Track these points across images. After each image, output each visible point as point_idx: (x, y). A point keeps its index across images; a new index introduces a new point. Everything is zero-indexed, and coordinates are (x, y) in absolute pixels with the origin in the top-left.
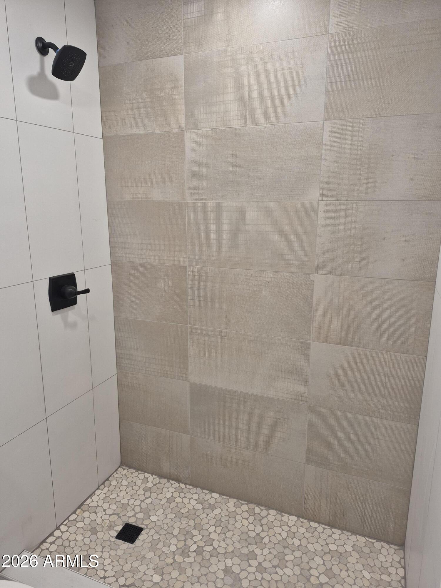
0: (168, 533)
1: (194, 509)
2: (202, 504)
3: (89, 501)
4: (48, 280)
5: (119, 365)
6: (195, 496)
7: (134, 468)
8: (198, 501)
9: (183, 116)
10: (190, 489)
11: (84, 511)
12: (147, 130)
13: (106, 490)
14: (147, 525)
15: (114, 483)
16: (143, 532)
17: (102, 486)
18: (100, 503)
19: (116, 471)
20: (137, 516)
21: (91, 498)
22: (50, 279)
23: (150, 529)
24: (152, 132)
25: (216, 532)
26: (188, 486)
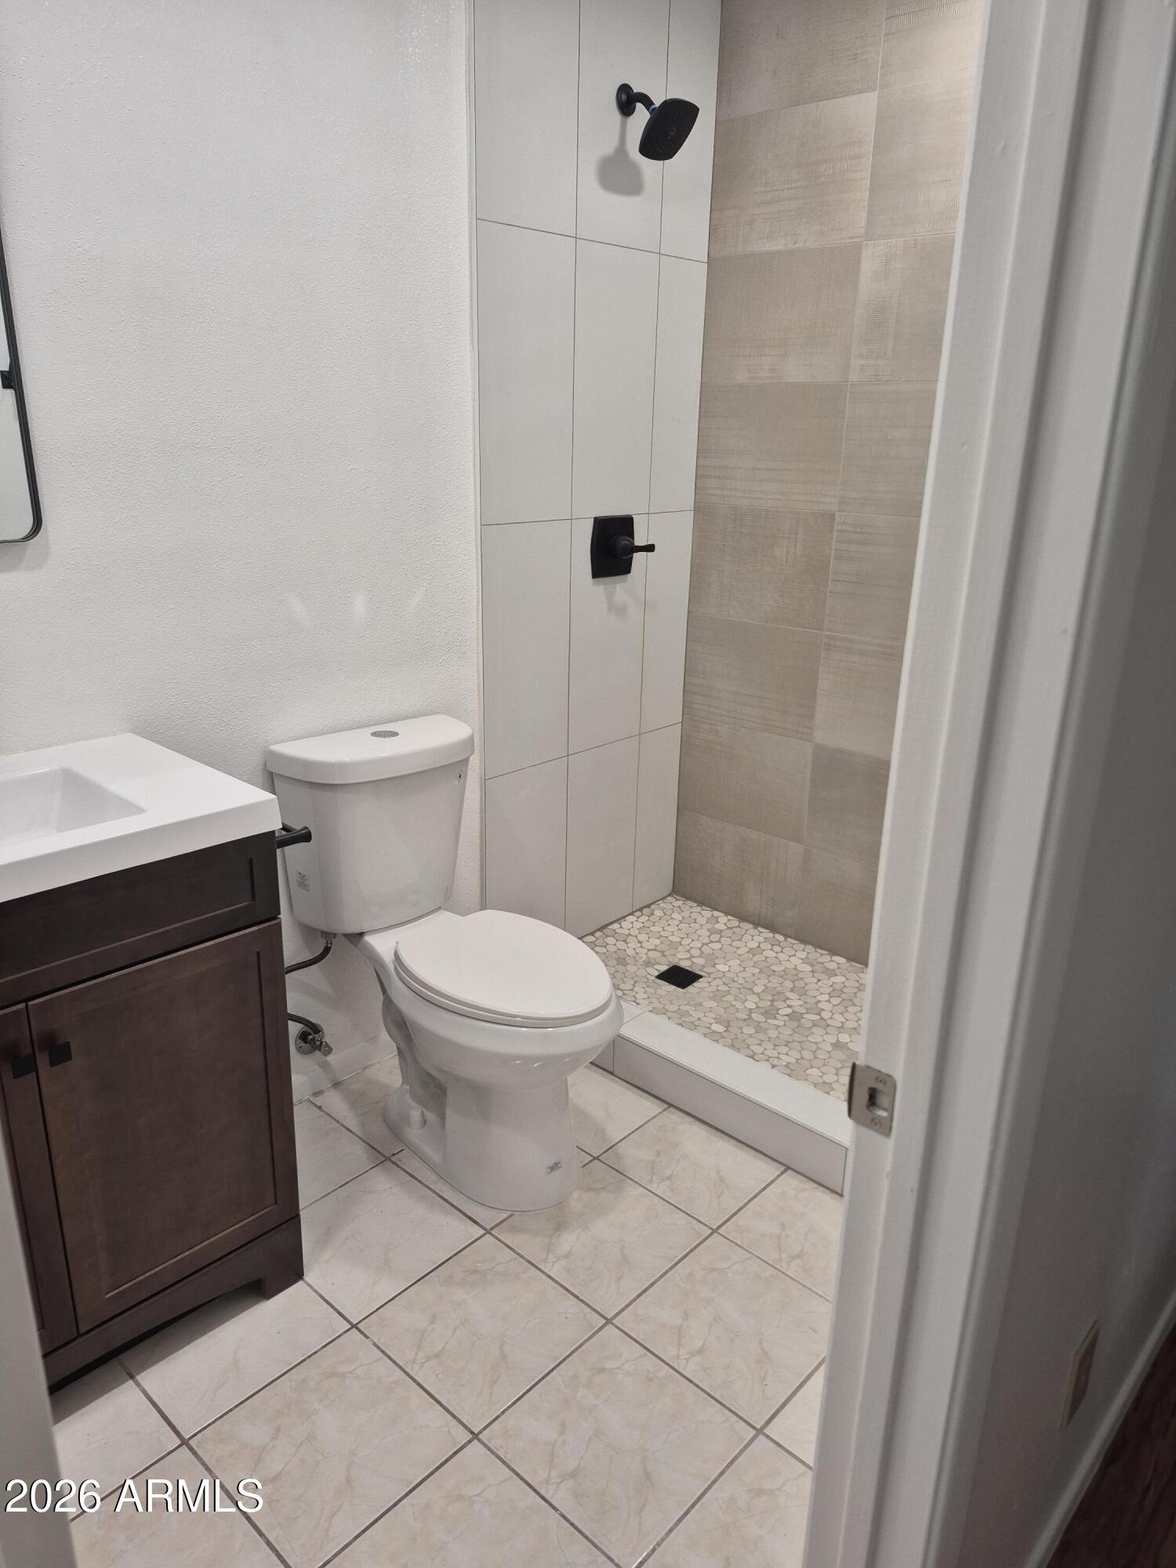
0: (744, 988)
1: (796, 969)
2: (812, 966)
3: (616, 926)
4: (591, 522)
5: (687, 707)
6: (803, 955)
7: (695, 901)
8: (804, 961)
9: (864, 214)
10: (793, 944)
11: (607, 936)
12: (792, 242)
13: (644, 918)
14: (709, 974)
15: (658, 913)
16: (701, 980)
17: (639, 913)
18: (634, 932)
19: (663, 899)
20: (694, 960)
21: (620, 924)
22: (595, 519)
23: (715, 979)
24: (800, 245)
25: (830, 1002)
26: (789, 939)
